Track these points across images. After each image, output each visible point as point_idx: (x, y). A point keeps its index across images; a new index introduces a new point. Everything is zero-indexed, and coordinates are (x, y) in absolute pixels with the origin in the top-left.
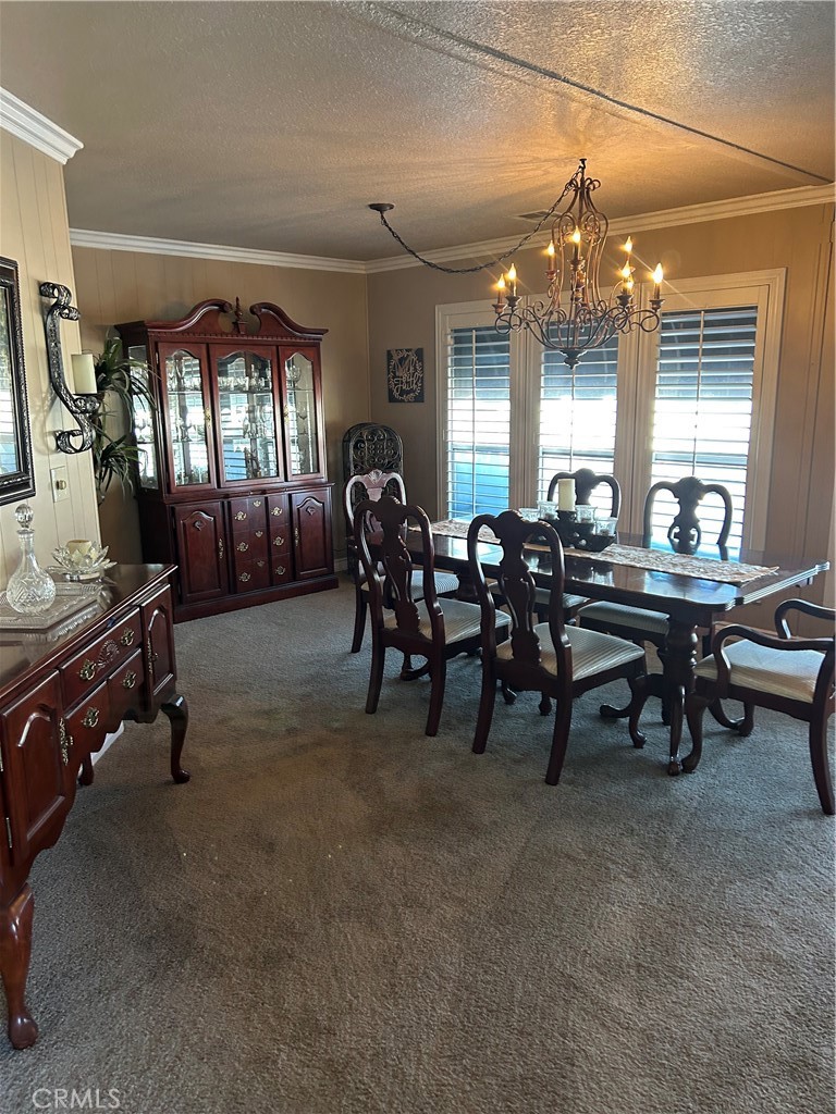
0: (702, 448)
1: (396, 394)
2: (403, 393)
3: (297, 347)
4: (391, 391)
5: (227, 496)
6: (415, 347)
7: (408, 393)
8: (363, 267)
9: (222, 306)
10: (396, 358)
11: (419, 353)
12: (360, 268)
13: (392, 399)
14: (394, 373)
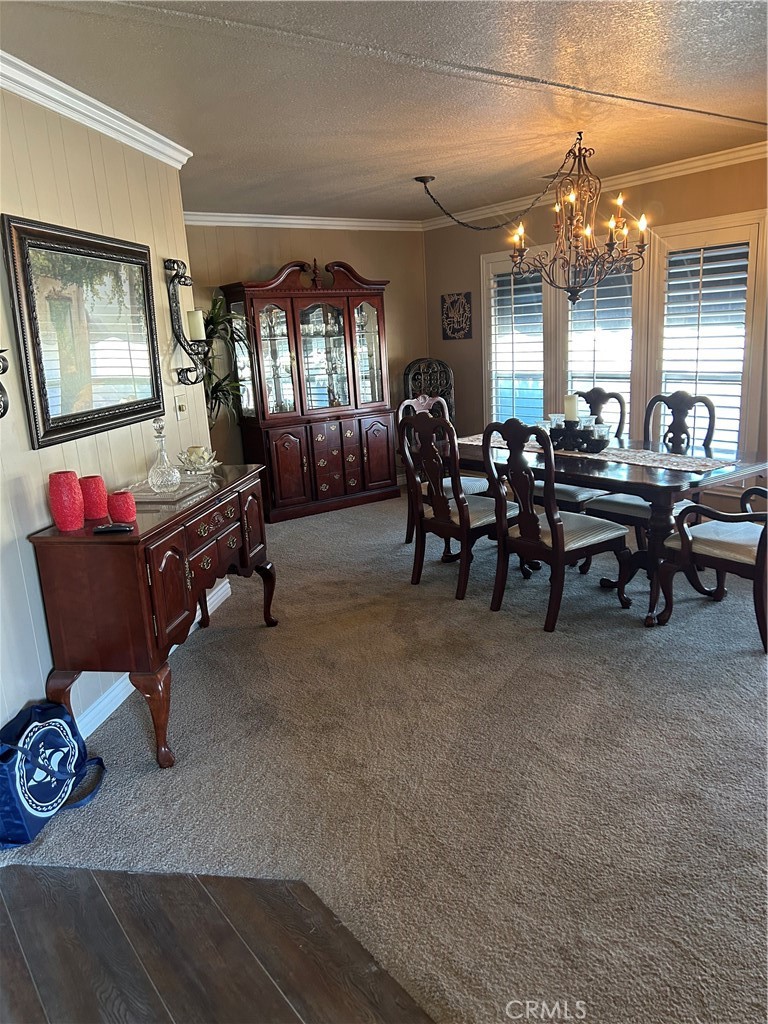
0: (703, 367)
1: (449, 332)
2: (455, 331)
3: (364, 297)
4: (444, 330)
5: (309, 422)
6: (464, 291)
7: (458, 331)
8: (421, 226)
9: (302, 267)
10: (449, 301)
11: (468, 296)
12: (418, 227)
13: (446, 337)
14: (447, 315)
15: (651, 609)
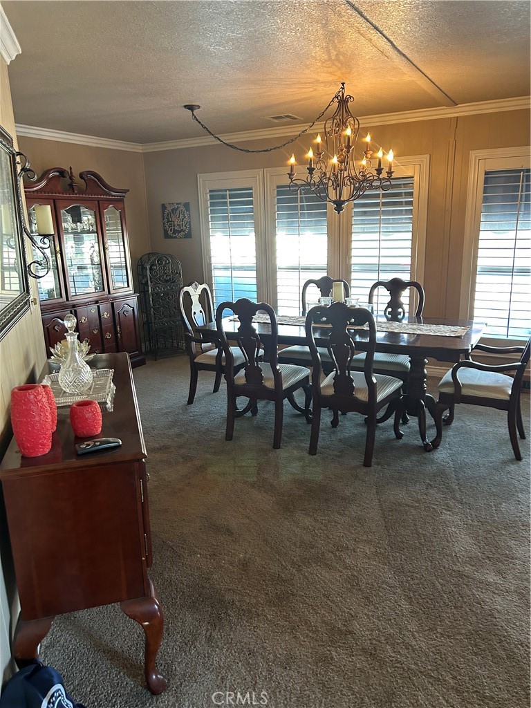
0: (383, 261)
1: (170, 233)
2: (175, 232)
3: (111, 201)
4: (166, 231)
5: (74, 306)
6: (183, 201)
7: (179, 232)
8: (141, 148)
9: (62, 173)
10: (169, 208)
11: (187, 205)
12: (139, 148)
13: (167, 236)
14: (168, 219)
15: (424, 439)
